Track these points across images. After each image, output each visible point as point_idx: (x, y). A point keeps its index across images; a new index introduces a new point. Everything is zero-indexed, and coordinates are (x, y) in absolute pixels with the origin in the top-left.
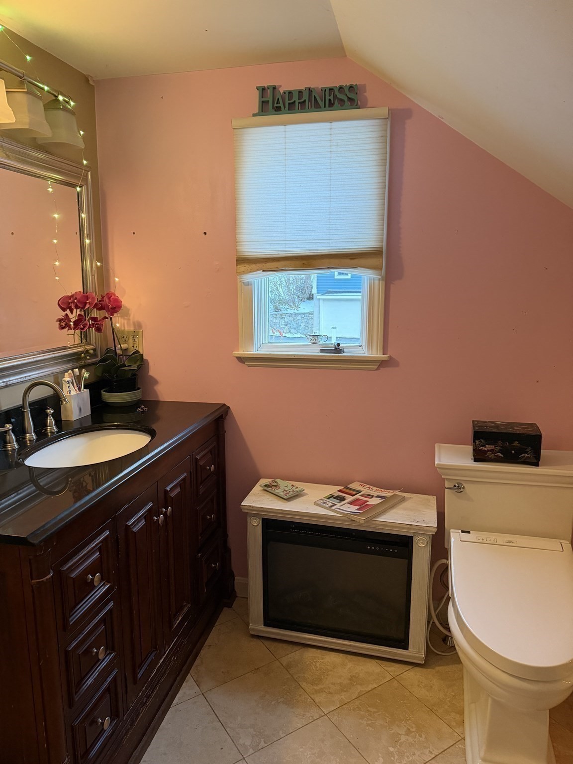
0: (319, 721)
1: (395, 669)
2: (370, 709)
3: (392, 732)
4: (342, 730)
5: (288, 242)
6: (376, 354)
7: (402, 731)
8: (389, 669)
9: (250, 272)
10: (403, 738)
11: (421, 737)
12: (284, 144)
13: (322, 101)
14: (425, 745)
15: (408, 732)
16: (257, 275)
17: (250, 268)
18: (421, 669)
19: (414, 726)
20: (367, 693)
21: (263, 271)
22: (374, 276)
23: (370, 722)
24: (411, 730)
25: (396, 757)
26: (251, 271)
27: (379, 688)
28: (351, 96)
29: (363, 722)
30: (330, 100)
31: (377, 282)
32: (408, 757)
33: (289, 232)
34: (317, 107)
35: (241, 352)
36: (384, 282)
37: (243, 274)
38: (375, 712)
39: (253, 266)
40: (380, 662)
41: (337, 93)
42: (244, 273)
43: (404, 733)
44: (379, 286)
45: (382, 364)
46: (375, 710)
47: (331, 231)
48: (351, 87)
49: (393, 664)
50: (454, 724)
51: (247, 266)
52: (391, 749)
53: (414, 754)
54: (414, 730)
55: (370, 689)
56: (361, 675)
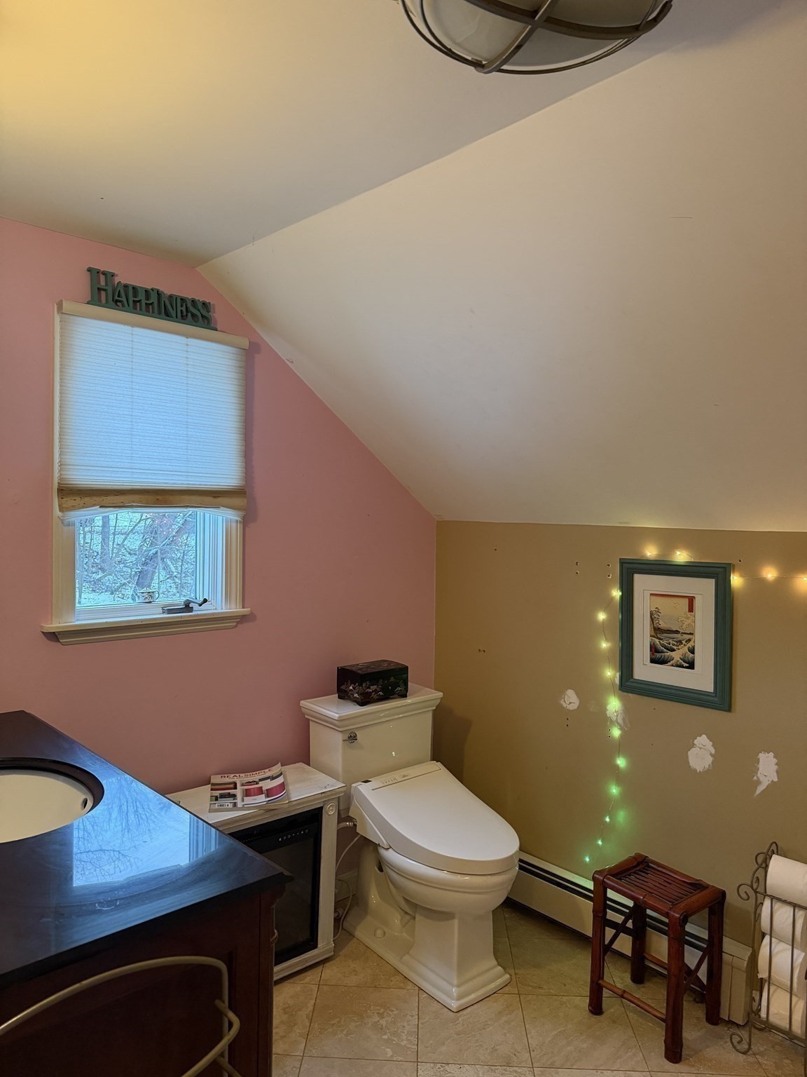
0: (305, 1066)
1: (310, 977)
2: (333, 1022)
3: (370, 1024)
4: (332, 1056)
5: (136, 471)
6: (235, 608)
7: (376, 1018)
8: (307, 979)
9: (83, 507)
10: (383, 1022)
11: (393, 1011)
12: (131, 349)
13: (173, 309)
14: (402, 1014)
15: (381, 1016)
16: (91, 512)
17: (82, 502)
18: (331, 963)
19: (378, 1008)
20: (313, 1012)
21: (101, 507)
22: (231, 517)
23: (345, 1032)
24: (381, 1012)
25: (396, 1039)
26: (85, 506)
27: (318, 1001)
28: (204, 313)
29: (340, 1036)
30: (181, 311)
31: (234, 525)
32: (404, 1033)
33: (138, 459)
34: (166, 314)
35: (55, 625)
36: (242, 526)
37: (71, 510)
38: (339, 1022)
39: (87, 500)
40: (291, 980)
41: (189, 305)
42: (74, 508)
43: (378, 1019)
44: (236, 531)
45: (242, 619)
46: (338, 1019)
47: (190, 463)
48: (204, 304)
49: (303, 975)
50: (402, 985)
51: (78, 499)
52: (385, 1037)
53: (404, 1027)
54: (382, 1010)
55: (312, 1008)
56: (289, 1002)
